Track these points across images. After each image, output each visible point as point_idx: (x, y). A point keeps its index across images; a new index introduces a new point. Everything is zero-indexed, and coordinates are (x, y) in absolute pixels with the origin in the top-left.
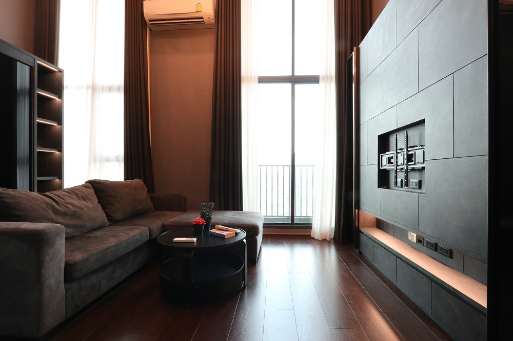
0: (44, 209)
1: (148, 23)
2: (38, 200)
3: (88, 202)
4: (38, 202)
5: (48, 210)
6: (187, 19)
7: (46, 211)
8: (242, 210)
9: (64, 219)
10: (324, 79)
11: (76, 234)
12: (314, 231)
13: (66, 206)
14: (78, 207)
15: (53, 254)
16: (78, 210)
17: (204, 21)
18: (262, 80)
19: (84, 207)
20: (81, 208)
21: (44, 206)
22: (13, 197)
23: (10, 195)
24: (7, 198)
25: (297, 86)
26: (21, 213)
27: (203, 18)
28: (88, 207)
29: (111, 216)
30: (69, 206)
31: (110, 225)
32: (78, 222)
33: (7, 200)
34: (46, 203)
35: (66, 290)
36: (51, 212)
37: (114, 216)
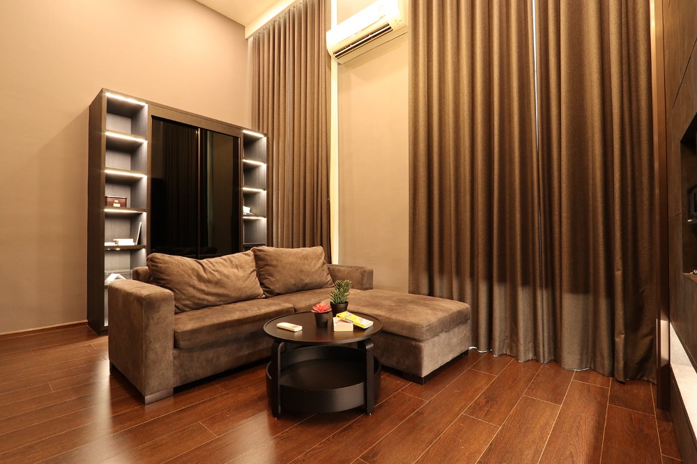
0: (189, 275)
1: (333, 56)
2: (186, 266)
3: (240, 270)
4: (186, 268)
6: (371, 33)
7: (191, 277)
9: (207, 286)
11: (218, 303)
13: (211, 273)
14: (225, 275)
15: (158, 319)
17: (390, 28)
19: (231, 275)
21: (190, 271)
22: (166, 263)
24: (161, 263)
26: (167, 278)
27: (388, 25)
28: (236, 276)
30: (215, 273)
31: (266, 298)
34: (193, 270)
35: (174, 358)
36: (195, 278)
37: (272, 287)
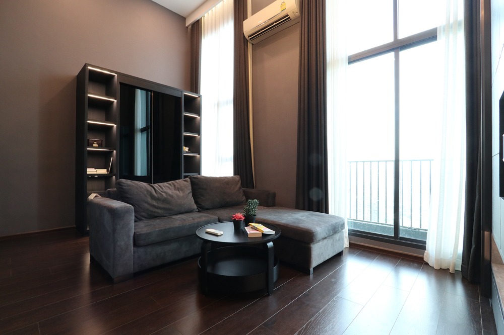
0: (144, 195)
1: (248, 39)
2: (143, 188)
3: (180, 192)
4: (143, 190)
5: (147, 195)
6: (276, 22)
7: (146, 196)
8: (327, 212)
9: (157, 203)
10: (444, 30)
11: (165, 215)
12: (428, 254)
13: (160, 193)
14: (170, 195)
16: (169, 197)
17: (289, 18)
18: (352, 60)
19: (174, 195)
20: (172, 196)
21: (146, 192)
22: (129, 186)
23: (127, 184)
25: (403, 54)
27: (288, 15)
28: (178, 196)
29: (200, 204)
30: (163, 194)
31: (199, 211)
32: (167, 206)
33: (124, 187)
34: (148, 191)
35: (134, 252)
36: (149, 197)
37: (203, 204)
